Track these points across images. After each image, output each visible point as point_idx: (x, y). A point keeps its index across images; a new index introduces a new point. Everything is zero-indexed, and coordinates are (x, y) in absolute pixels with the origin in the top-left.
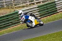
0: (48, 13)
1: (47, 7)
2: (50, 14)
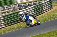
0: (13, 22)
1: (11, 17)
2: (14, 23)
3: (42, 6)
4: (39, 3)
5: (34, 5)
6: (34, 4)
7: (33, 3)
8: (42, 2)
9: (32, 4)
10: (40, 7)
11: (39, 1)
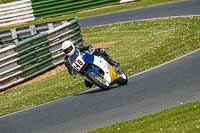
3: (48, 44)
4: (38, 32)
5: (20, 40)
6: (18, 35)
7: (14, 34)
8: (47, 29)
9: (10, 36)
10: (40, 46)
11: (36, 26)
